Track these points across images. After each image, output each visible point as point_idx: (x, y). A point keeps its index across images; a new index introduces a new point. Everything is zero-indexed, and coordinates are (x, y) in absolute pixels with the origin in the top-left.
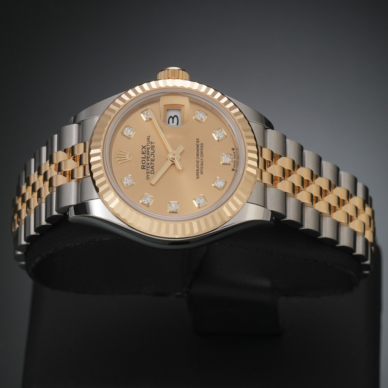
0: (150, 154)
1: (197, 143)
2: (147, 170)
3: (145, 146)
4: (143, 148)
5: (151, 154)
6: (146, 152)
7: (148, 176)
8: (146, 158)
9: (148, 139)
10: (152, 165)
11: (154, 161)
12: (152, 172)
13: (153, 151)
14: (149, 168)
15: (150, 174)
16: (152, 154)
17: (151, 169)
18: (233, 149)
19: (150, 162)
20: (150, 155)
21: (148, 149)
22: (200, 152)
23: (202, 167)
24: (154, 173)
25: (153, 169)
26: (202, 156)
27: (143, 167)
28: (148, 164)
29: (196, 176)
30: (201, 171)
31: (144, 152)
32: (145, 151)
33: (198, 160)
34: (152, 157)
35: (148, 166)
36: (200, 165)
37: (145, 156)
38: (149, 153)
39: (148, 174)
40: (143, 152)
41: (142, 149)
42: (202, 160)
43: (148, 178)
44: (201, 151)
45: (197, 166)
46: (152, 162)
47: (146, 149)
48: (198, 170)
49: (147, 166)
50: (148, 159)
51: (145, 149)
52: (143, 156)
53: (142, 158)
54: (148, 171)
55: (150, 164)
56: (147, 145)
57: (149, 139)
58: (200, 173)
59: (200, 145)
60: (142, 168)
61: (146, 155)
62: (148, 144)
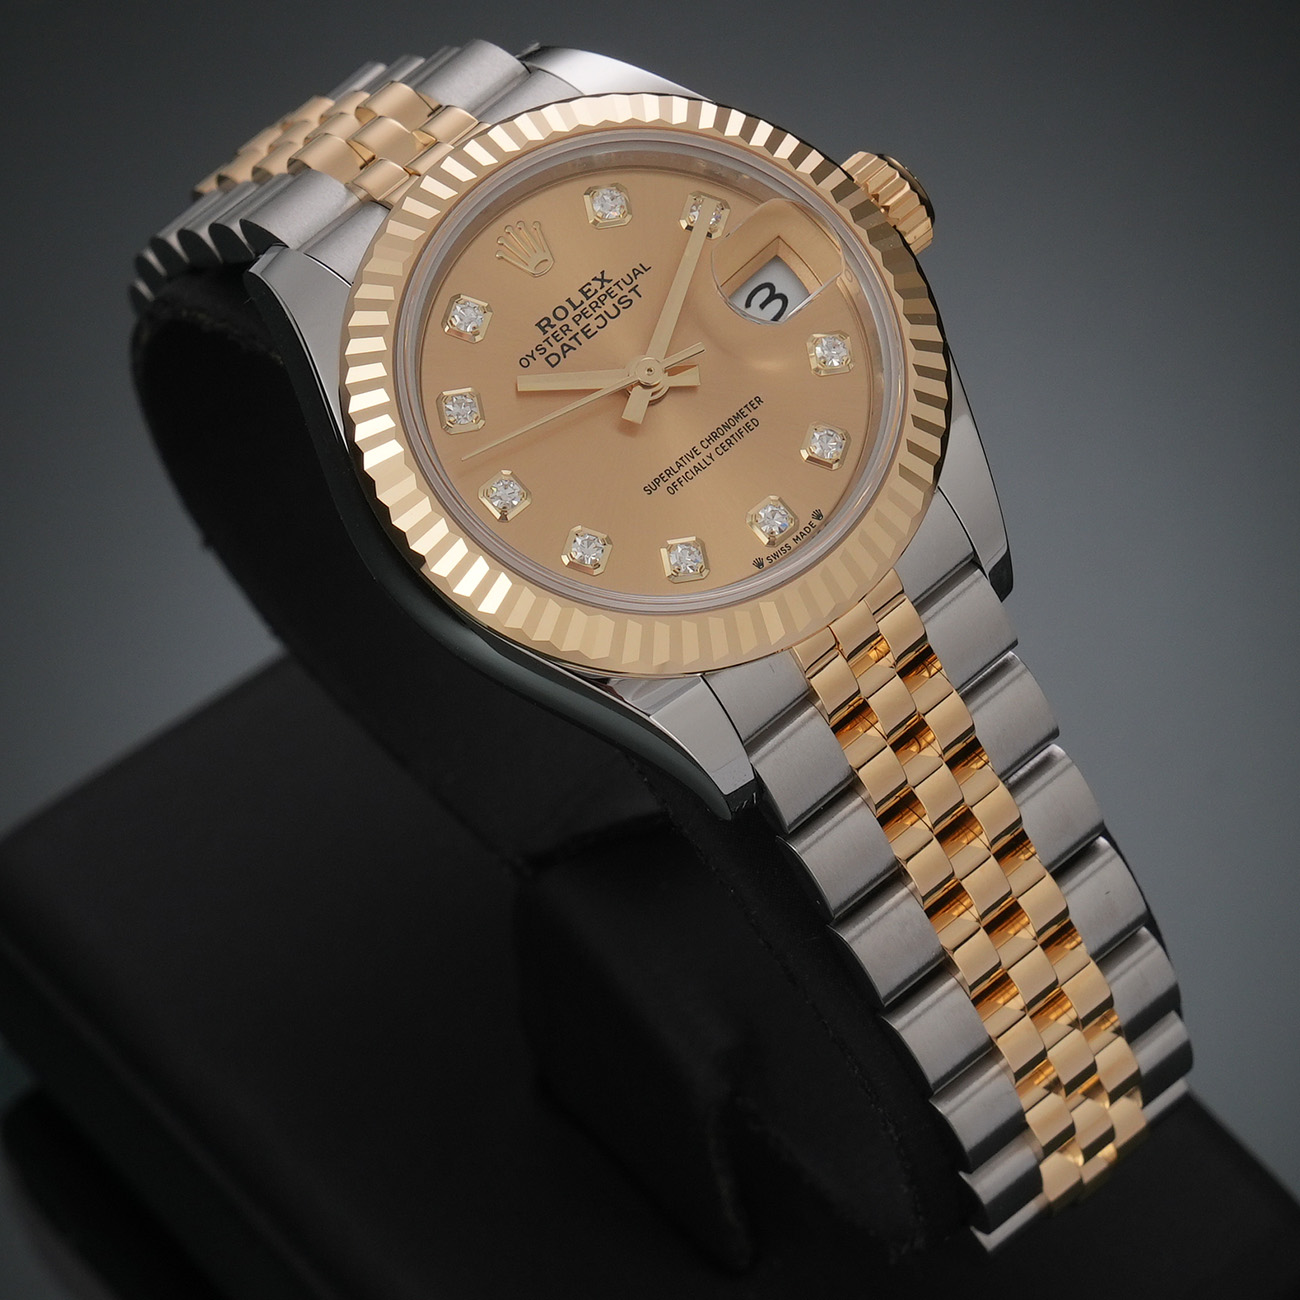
0: (599, 311)
1: (746, 406)
2: (547, 340)
3: (609, 281)
4: (599, 280)
5: (601, 315)
6: (595, 298)
7: (532, 356)
8: (578, 311)
9: (636, 272)
10: (573, 343)
11: (589, 338)
12: (553, 360)
13: (613, 312)
14: (558, 341)
15: (541, 359)
16: (606, 317)
17: (557, 348)
18: (818, 515)
19: (576, 329)
20: (595, 316)
21: (609, 293)
22: (727, 435)
23: (690, 475)
24: (553, 366)
25: (564, 353)
26: (720, 450)
27: (543, 324)
28: (568, 329)
29: (648, 481)
30: (677, 483)
31: (589, 290)
32: (596, 291)
33: (699, 448)
34: (594, 324)
35: (562, 335)
36: (690, 466)
37: (582, 302)
38: (600, 304)
39: (536, 354)
40: (588, 287)
41: (595, 279)
42: (709, 460)
43: (524, 362)
44: (732, 436)
45: (681, 459)
46: (581, 337)
47: (603, 291)
48: (669, 472)
49: (559, 332)
50: (578, 317)
51: (602, 287)
52: (577, 298)
53: (569, 300)
54: (546, 345)
55: (570, 334)
56: (617, 284)
57: (640, 272)
58: (669, 484)
59: (747, 419)
60: (538, 325)
61: (587, 303)
62: (621, 284)
